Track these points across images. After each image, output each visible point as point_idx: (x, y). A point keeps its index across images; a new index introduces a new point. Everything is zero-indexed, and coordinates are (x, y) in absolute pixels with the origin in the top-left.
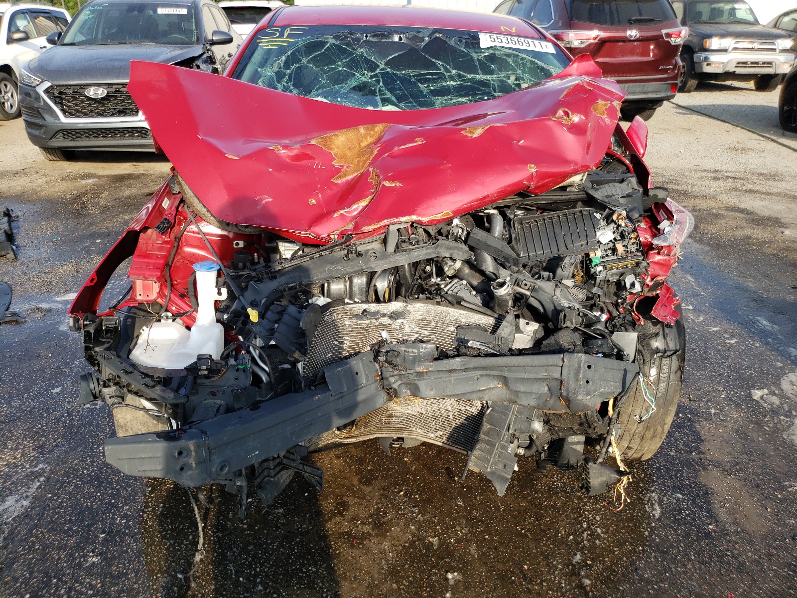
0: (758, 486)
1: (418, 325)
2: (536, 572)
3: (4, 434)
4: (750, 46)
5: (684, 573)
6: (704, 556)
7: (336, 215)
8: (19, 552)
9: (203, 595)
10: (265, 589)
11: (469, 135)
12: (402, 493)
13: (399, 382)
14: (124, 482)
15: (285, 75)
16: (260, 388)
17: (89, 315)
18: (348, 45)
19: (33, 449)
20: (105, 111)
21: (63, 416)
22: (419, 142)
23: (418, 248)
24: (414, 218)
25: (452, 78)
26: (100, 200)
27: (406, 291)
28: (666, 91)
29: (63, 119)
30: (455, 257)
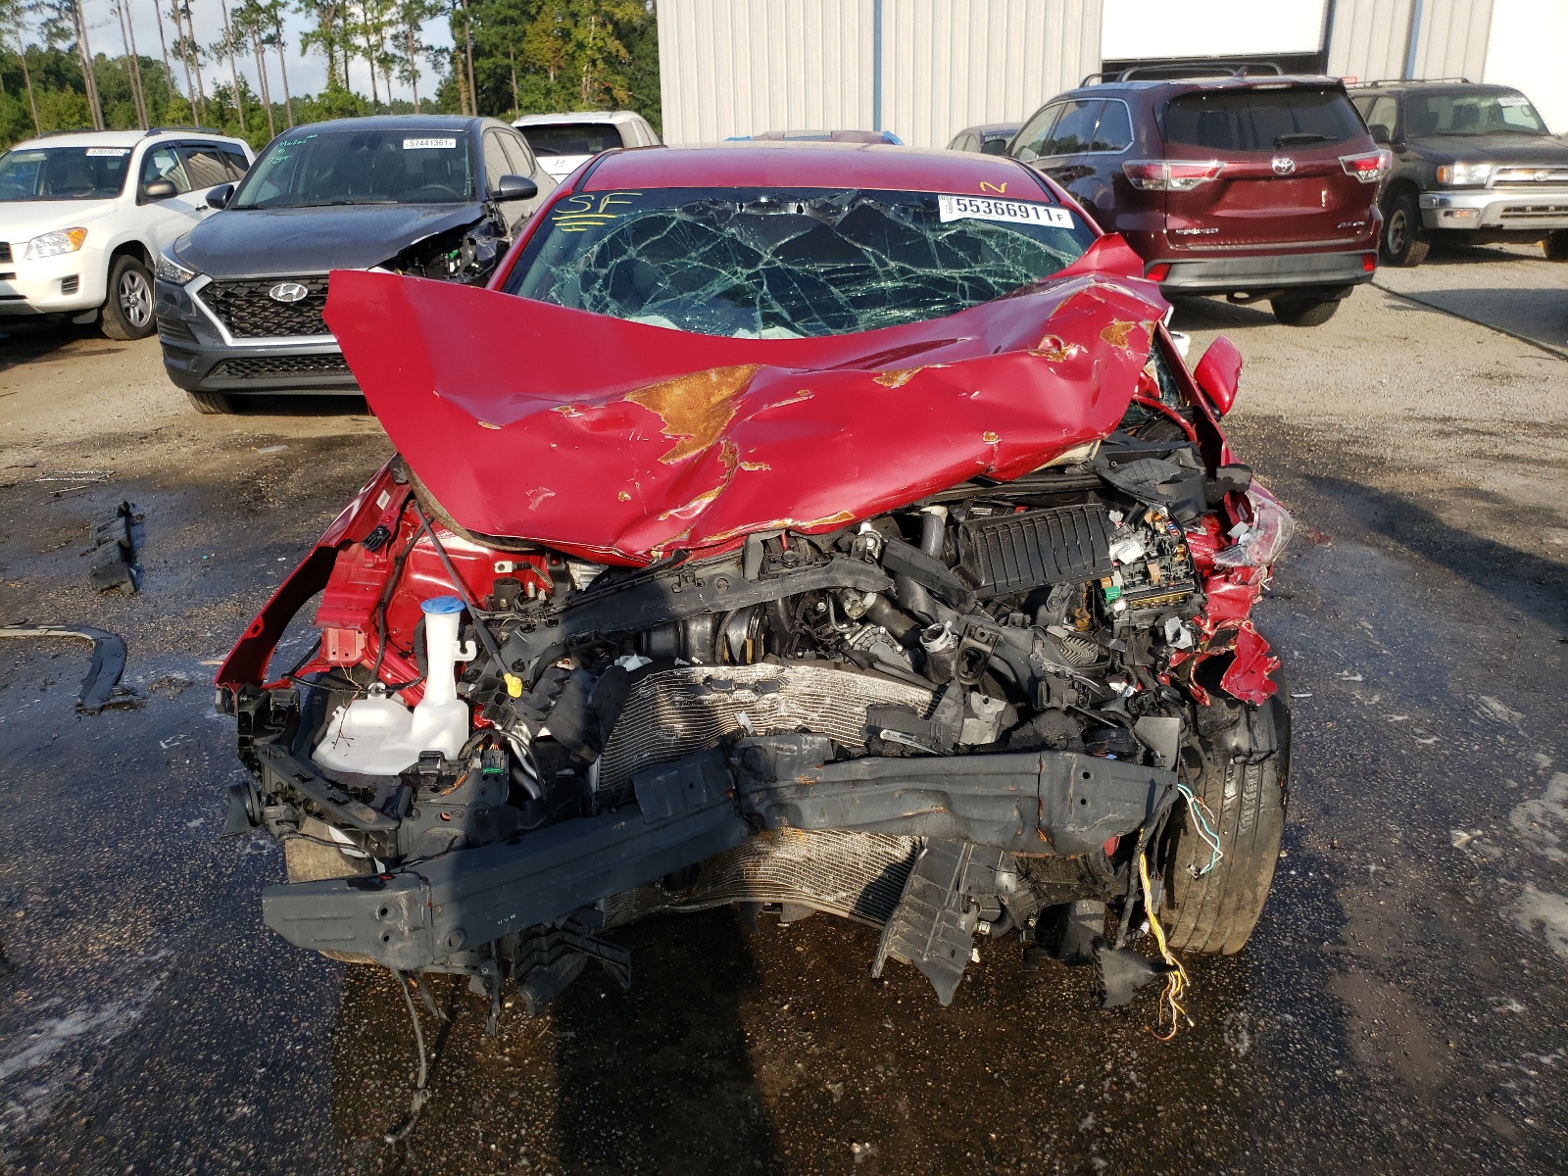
0: (1437, 1002)
1: (802, 703)
2: (1010, 1144)
3: (104, 898)
4: (1529, 177)
5: (1278, 1151)
6: (1318, 1122)
7: (661, 518)
8: (119, 1096)
9: (426, 1173)
10: (533, 1164)
11: (886, 385)
12: (786, 1007)
13: (768, 803)
14: (303, 982)
15: (597, 276)
16: (522, 808)
17: (249, 687)
18: (709, 222)
19: (151, 924)
20: (303, 325)
21: (205, 868)
22: (804, 396)
23: (797, 571)
24: (788, 522)
25: (889, 275)
26: (289, 485)
27: (782, 646)
28: (1353, 268)
29: (230, 340)
30: (862, 587)
